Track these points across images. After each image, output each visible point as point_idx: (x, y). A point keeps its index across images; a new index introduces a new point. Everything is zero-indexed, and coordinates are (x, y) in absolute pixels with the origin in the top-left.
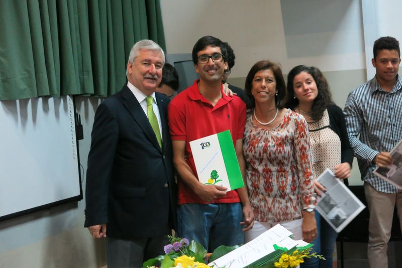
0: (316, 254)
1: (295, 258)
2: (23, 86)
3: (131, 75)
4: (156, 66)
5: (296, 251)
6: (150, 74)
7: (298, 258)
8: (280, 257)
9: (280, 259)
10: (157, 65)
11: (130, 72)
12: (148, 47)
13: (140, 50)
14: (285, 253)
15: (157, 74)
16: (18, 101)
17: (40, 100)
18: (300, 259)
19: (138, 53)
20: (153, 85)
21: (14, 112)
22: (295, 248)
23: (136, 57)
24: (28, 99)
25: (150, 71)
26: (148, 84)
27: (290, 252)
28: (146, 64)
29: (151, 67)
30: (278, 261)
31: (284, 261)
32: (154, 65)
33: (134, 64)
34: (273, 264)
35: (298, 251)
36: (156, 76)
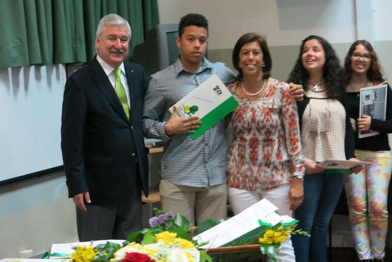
0: (301, 231)
1: (279, 233)
4: (121, 40)
5: (281, 227)
7: (283, 235)
8: (264, 233)
9: (265, 235)
10: (123, 39)
11: (98, 47)
12: (112, 23)
13: (106, 25)
14: (269, 229)
15: (123, 48)
18: (285, 235)
19: (104, 29)
20: (120, 59)
22: (279, 224)
23: (102, 33)
24: (20, 67)
25: (115, 46)
26: (113, 58)
27: (275, 228)
28: (111, 39)
29: (116, 41)
30: (262, 237)
31: (269, 237)
32: (119, 40)
33: (101, 38)
34: (257, 240)
35: (284, 226)
36: (122, 51)
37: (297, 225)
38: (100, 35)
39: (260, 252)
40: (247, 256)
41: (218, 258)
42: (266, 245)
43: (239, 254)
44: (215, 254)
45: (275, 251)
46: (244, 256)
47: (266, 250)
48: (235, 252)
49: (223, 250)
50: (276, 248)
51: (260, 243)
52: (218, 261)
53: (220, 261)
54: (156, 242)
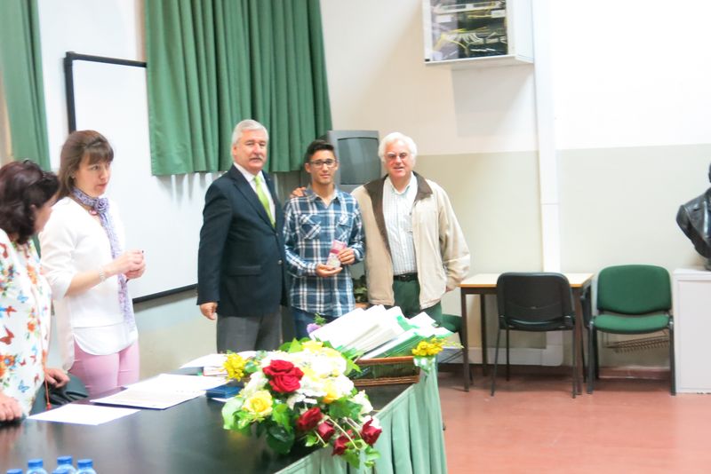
0: (455, 343)
1: (433, 345)
2: (178, 160)
3: (236, 157)
5: (434, 339)
6: (255, 154)
7: (436, 346)
8: (418, 344)
9: (419, 348)
10: (261, 144)
13: (243, 131)
14: (423, 341)
15: (261, 154)
16: (173, 177)
17: (197, 175)
18: (440, 347)
19: (241, 135)
20: (259, 165)
21: (169, 187)
22: (433, 336)
23: (239, 139)
24: (183, 175)
25: (255, 151)
26: (254, 164)
27: (428, 340)
28: (250, 144)
29: (255, 146)
30: (416, 349)
31: (422, 349)
32: (258, 145)
33: (238, 146)
34: (411, 351)
35: (437, 338)
36: (260, 157)
38: (237, 142)
39: (413, 364)
40: (401, 367)
41: (372, 369)
42: (419, 357)
43: (392, 365)
44: (368, 364)
45: (428, 363)
46: (398, 367)
47: (419, 363)
48: (388, 363)
49: (376, 362)
50: (429, 360)
51: (413, 355)
52: (371, 373)
53: (374, 372)
54: (302, 350)
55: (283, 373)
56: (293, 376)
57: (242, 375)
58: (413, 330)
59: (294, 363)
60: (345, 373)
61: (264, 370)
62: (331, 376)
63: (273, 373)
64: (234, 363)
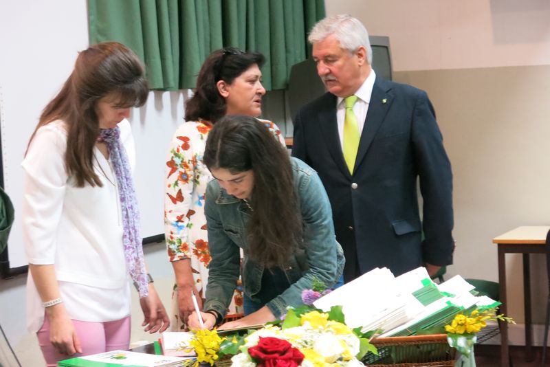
0: (504, 316)
1: (474, 320)
5: (475, 312)
7: (478, 321)
8: (453, 318)
9: (454, 322)
14: (460, 313)
18: (482, 322)
22: (474, 307)
27: (467, 312)
30: (450, 324)
31: (458, 324)
34: (444, 327)
35: (479, 310)
37: (498, 308)
39: (447, 344)
40: (429, 348)
41: (390, 351)
42: (455, 335)
43: (418, 346)
44: (385, 345)
45: (467, 343)
46: (425, 349)
47: (455, 343)
48: (414, 343)
49: (396, 341)
50: (468, 339)
51: (447, 333)
52: (390, 356)
53: (393, 355)
54: (301, 325)
55: (277, 355)
56: (290, 359)
57: (216, 357)
58: (445, 299)
59: (290, 342)
60: (358, 357)
61: (250, 351)
62: (341, 359)
63: (263, 356)
64: (205, 342)
